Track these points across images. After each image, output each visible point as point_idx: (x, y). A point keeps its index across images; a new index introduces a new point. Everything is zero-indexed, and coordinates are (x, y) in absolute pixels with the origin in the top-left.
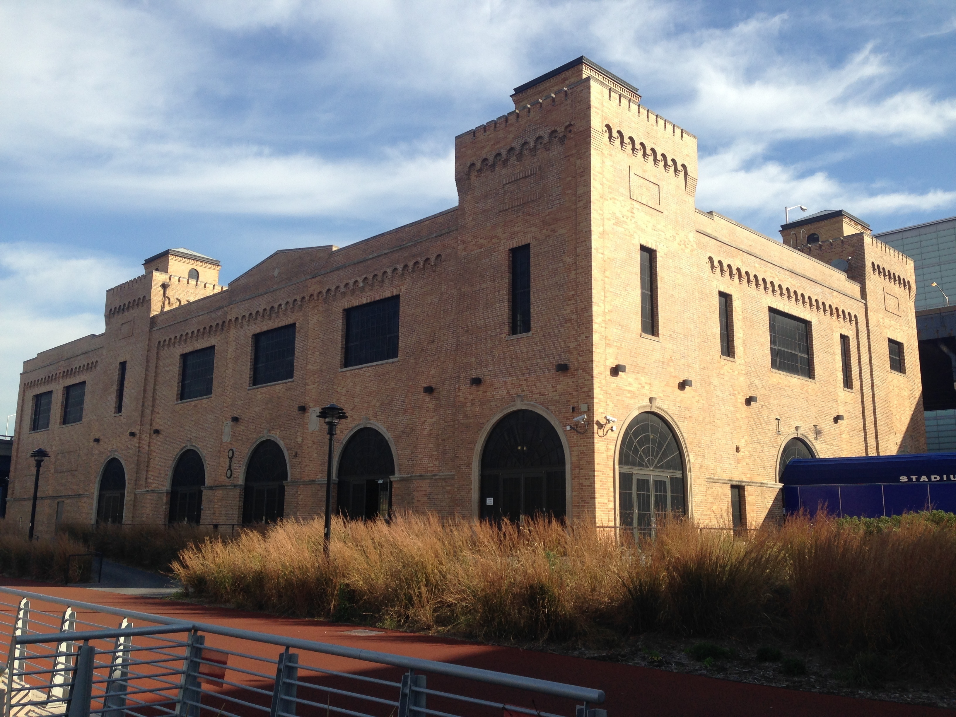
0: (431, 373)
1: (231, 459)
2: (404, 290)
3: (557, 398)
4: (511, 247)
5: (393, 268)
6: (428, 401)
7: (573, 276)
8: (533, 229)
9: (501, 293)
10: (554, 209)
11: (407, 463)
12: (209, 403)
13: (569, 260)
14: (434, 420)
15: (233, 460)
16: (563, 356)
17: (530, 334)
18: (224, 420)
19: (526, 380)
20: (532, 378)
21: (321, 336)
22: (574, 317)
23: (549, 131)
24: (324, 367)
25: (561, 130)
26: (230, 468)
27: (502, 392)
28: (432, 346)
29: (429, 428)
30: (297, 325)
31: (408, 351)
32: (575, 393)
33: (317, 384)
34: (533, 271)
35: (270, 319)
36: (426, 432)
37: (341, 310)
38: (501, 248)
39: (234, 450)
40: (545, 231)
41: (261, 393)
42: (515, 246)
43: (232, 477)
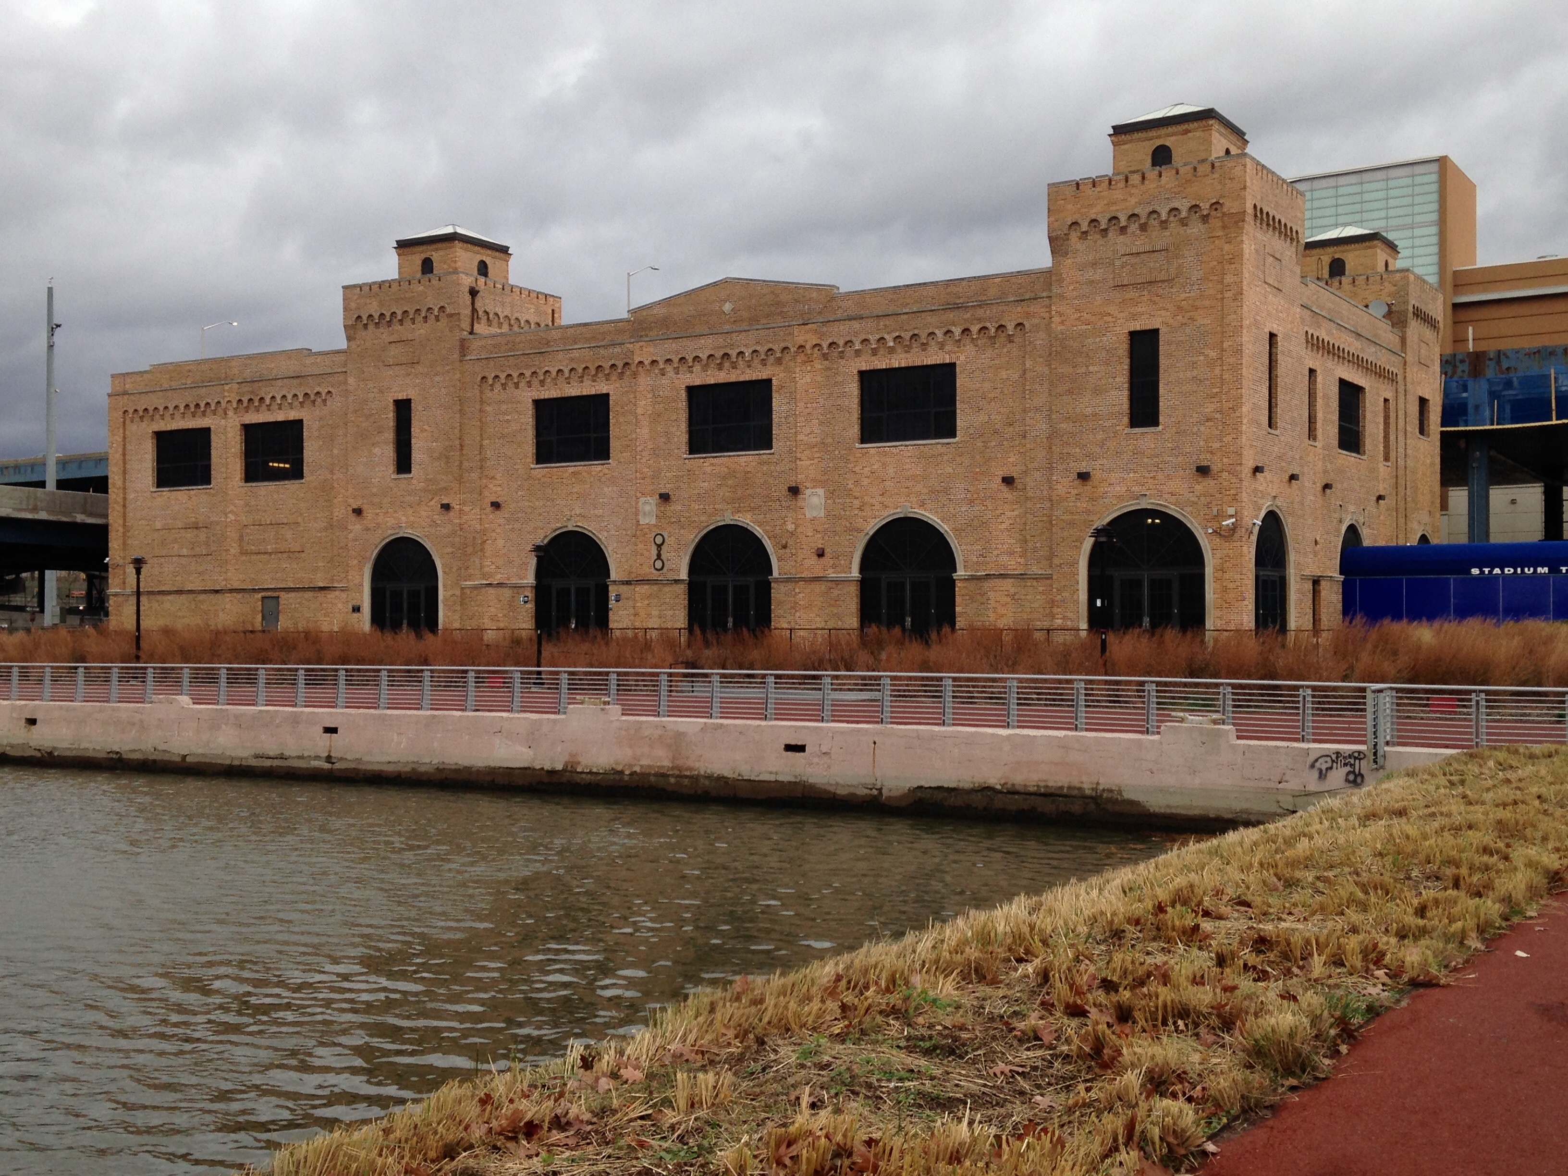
0: (1010, 460)
1: (659, 546)
2: (962, 358)
3: (1194, 499)
4: (1132, 329)
5: (945, 330)
6: (1005, 492)
7: (1217, 371)
8: (1163, 313)
9: (1117, 379)
10: (1192, 294)
11: (975, 559)
12: (606, 471)
13: (1213, 354)
14: (1016, 513)
15: (664, 548)
16: (1202, 457)
17: (1160, 427)
18: (639, 495)
19: (1154, 478)
20: (1160, 476)
21: (821, 400)
22: (1218, 416)
23: (1189, 205)
24: (830, 440)
25: (1205, 206)
26: (659, 556)
27: (1120, 489)
28: (1011, 429)
29: (1008, 522)
30: (774, 382)
31: (972, 431)
32: (1218, 495)
33: (816, 461)
34: (1163, 362)
35: (720, 369)
36: (1004, 526)
37: (855, 372)
38: (1118, 329)
39: (666, 535)
40: (1179, 318)
41: (712, 464)
42: (1138, 328)
43: (665, 569)
